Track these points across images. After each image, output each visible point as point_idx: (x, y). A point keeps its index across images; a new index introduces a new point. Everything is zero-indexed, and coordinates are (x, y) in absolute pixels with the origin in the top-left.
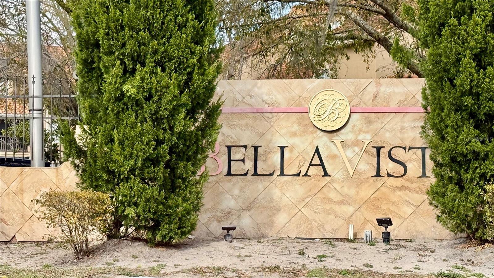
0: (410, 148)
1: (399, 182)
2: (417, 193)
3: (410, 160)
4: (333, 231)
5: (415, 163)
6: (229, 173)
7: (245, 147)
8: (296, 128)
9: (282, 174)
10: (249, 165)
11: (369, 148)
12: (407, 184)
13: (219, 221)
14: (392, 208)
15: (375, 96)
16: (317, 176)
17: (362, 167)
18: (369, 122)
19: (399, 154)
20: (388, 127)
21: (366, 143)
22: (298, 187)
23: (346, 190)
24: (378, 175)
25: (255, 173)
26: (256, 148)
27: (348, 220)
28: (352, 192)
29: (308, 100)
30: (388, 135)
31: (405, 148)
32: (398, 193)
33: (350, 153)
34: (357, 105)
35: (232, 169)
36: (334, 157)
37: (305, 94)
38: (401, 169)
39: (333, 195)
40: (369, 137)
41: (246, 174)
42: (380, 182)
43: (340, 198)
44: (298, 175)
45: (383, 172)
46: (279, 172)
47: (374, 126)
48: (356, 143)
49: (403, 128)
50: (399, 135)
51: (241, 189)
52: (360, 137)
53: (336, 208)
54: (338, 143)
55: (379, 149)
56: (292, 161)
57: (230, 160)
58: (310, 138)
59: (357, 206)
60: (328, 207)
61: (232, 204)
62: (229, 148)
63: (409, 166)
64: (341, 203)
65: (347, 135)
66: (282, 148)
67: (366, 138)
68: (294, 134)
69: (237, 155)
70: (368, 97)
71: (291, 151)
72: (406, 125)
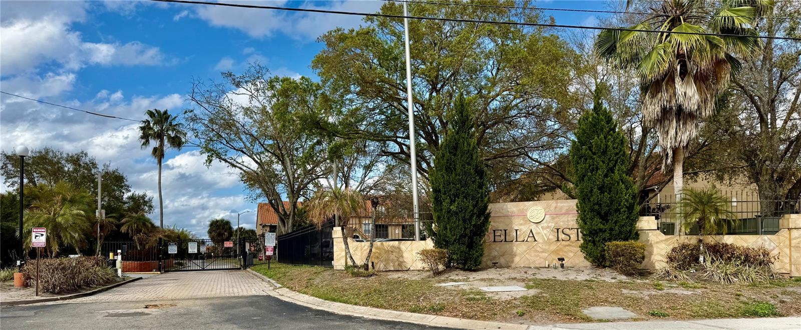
0: (572, 229)
1: (568, 243)
2: (575, 247)
3: (572, 234)
4: (539, 264)
5: (574, 235)
6: (495, 241)
7: (501, 230)
8: (522, 222)
9: (517, 241)
10: (503, 237)
11: (554, 229)
12: (571, 244)
13: (491, 261)
14: (564, 254)
15: (556, 208)
16: (531, 241)
17: (551, 237)
18: (553, 218)
19: (567, 231)
20: (562, 220)
21: (552, 227)
22: (523, 246)
23: (544, 247)
24: (558, 240)
25: (506, 241)
26: (505, 231)
27: (545, 259)
28: (547, 247)
29: (527, 210)
30: (562, 223)
31: (569, 229)
32: (567, 247)
33: (545, 232)
34: (548, 212)
35: (496, 239)
36: (538, 233)
37: (525, 208)
38: (568, 237)
39: (538, 249)
40: (553, 224)
41: (501, 241)
42: (559, 243)
43: (542, 250)
44: (524, 241)
45: (560, 239)
46: (515, 240)
47: (556, 220)
48: (548, 227)
49: (568, 220)
50: (566, 223)
51: (500, 248)
52: (550, 225)
53: (540, 254)
54: (540, 227)
55: (558, 230)
56: (520, 235)
57: (495, 236)
58: (528, 226)
59: (549, 253)
60: (536, 254)
61: (496, 253)
62: (494, 231)
63: (571, 236)
64: (542, 252)
65: (544, 224)
66: (516, 230)
67: (552, 225)
68: (521, 225)
69: (498, 234)
70: (552, 208)
71: (520, 231)
72: (569, 219)
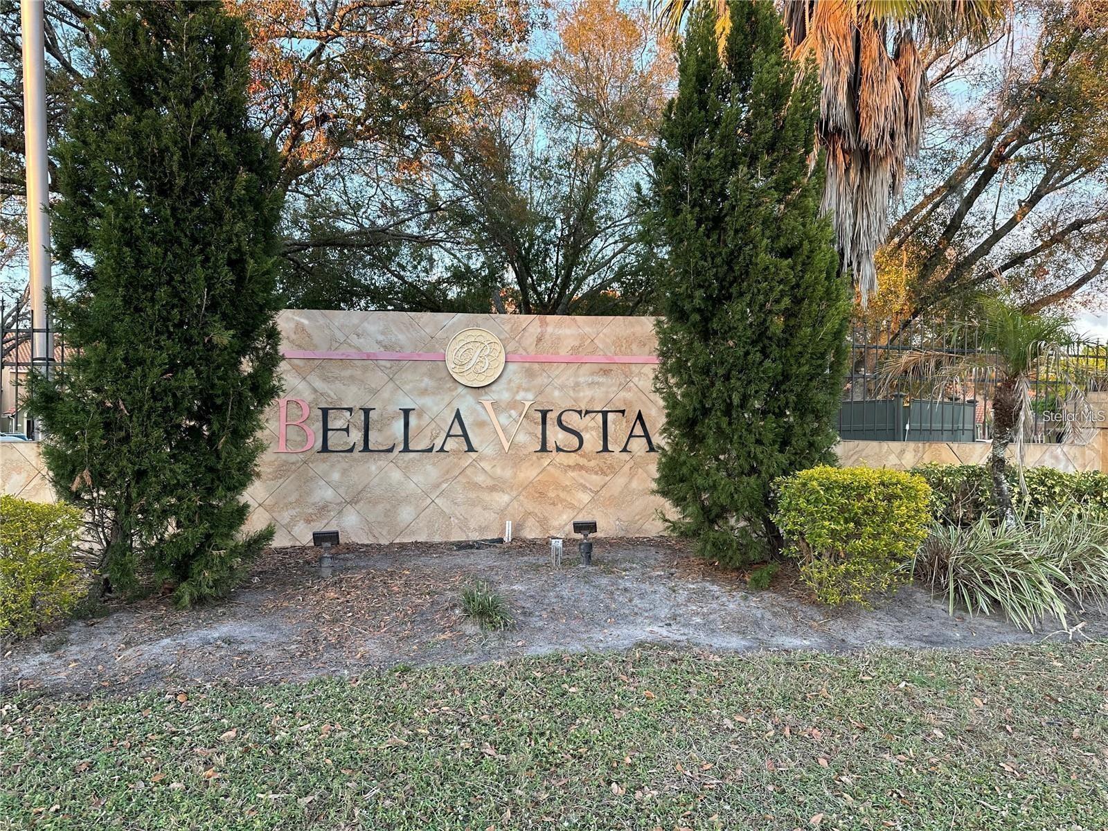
0: (587, 412)
1: (573, 459)
2: (596, 473)
3: (586, 429)
4: (481, 529)
5: (594, 433)
6: (325, 448)
7: (350, 410)
8: (427, 382)
9: (406, 449)
10: (356, 436)
11: (532, 412)
12: (582, 461)
13: (308, 521)
14: (562, 495)
15: (539, 340)
16: (456, 452)
17: (522, 438)
18: (530, 374)
19: (572, 420)
20: (558, 382)
21: (528, 404)
22: (429, 467)
23: (498, 471)
24: (544, 449)
25: (366, 448)
26: (367, 412)
27: (502, 513)
28: (508, 473)
29: (444, 343)
30: (557, 393)
31: (580, 412)
32: (571, 474)
33: (504, 419)
34: (515, 352)
35: (329, 443)
36: (481, 424)
37: (440, 334)
38: (576, 441)
39: (480, 479)
40: (530, 396)
41: (351, 450)
42: (546, 460)
43: (490, 482)
44: (430, 450)
45: (551, 445)
46: (401, 447)
47: (541, 380)
48: (513, 404)
49: (577, 384)
50: (571, 393)
51: (344, 472)
52: (518, 398)
53: (486, 496)
54: (488, 405)
55: (544, 414)
56: (421, 430)
57: (326, 430)
58: (447, 399)
59: (514, 493)
60: (473, 495)
61: (328, 494)
62: (325, 412)
63: (586, 436)
64: (493, 489)
65: (501, 393)
66: (406, 412)
67: (527, 398)
68: (424, 392)
69: (337, 422)
70: (529, 341)
71: (420, 416)
72: (581, 380)
